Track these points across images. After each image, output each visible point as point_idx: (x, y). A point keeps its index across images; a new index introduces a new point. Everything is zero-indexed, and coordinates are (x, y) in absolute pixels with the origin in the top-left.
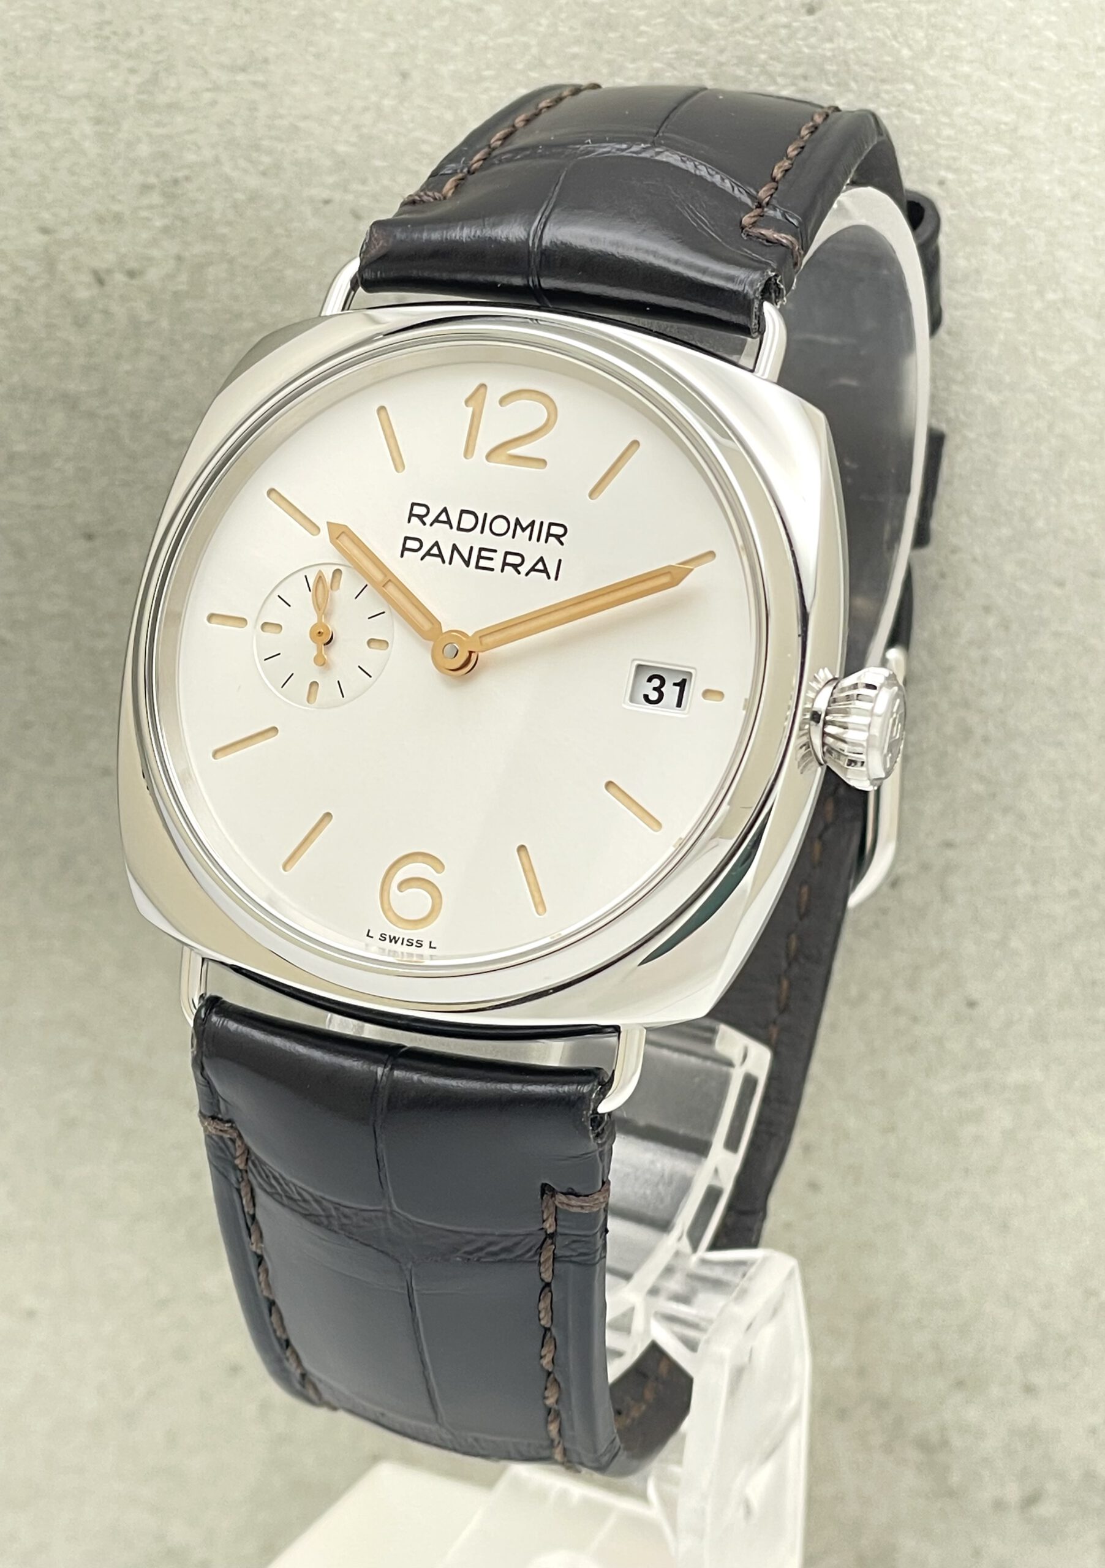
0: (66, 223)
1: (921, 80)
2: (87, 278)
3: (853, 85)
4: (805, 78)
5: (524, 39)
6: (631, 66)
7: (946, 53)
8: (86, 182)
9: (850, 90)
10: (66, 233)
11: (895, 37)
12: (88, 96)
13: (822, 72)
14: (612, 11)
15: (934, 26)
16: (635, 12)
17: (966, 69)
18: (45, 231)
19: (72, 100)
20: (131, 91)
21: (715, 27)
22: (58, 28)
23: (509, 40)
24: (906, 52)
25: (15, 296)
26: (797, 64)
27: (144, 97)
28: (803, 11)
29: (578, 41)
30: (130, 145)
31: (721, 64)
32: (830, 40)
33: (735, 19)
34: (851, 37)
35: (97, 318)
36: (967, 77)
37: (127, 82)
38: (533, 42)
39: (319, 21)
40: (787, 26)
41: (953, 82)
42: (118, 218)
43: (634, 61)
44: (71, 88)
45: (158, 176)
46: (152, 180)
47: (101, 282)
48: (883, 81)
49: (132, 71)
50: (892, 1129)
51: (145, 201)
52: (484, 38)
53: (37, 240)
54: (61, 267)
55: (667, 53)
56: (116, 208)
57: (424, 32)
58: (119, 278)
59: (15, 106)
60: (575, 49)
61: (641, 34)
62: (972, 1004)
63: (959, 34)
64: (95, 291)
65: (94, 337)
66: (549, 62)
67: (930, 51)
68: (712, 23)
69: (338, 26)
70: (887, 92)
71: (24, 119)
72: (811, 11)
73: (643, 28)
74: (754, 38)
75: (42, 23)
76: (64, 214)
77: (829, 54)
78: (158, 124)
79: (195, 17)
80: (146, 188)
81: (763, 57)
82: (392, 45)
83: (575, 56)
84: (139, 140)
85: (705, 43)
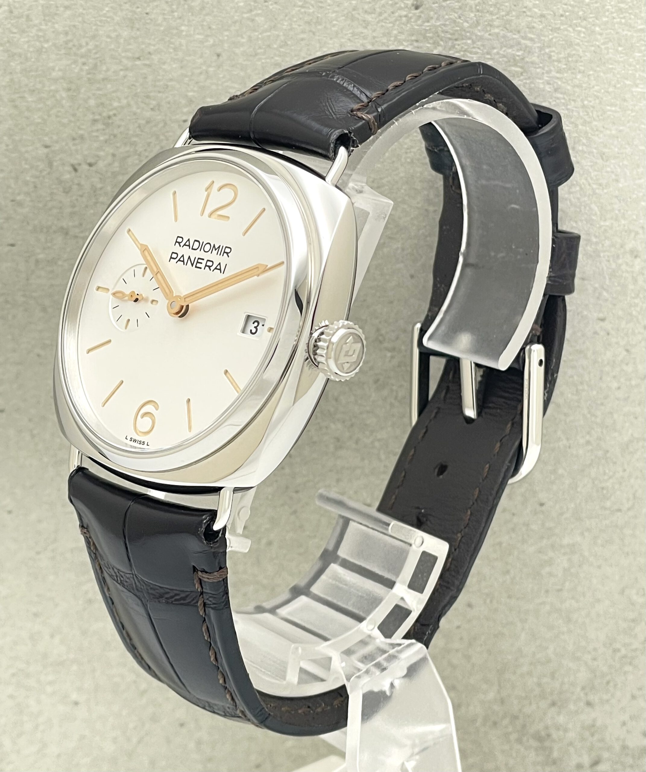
0: (57, 142)
1: (474, 37)
2: (69, 168)
3: (442, 43)
4: (417, 41)
5: (277, 33)
6: (331, 42)
7: (486, 23)
8: (65, 121)
9: (439, 45)
10: (57, 147)
11: (460, 17)
12: (63, 78)
13: (425, 37)
14: (319, 15)
15: (478, 11)
16: (330, 15)
17: (497, 30)
18: (46, 147)
19: (56, 80)
20: (84, 73)
21: (370, 19)
22: (46, 46)
23: (269, 34)
24: (466, 25)
25: (33, 180)
26: (413, 35)
27: (89, 76)
28: (413, 8)
29: (303, 32)
30: (86, 101)
31: (374, 37)
32: (428, 21)
33: (380, 14)
34: (438, 19)
35: (75, 187)
36: (497, 34)
37: (81, 70)
38: (281, 34)
39: (175, 31)
40: (406, 16)
41: (490, 37)
42: (82, 137)
43: (331, 39)
44: (54, 74)
45: (100, 114)
46: (97, 117)
47: (76, 170)
48: (456, 40)
49: (84, 64)
51: (95, 128)
52: (257, 34)
53: (43, 151)
54: (55, 164)
55: (347, 34)
56: (81, 132)
57: (226, 33)
58: (85, 167)
59: (27, 85)
60: (302, 36)
61: (334, 26)
63: (491, 13)
64: (73, 174)
65: (74, 198)
66: (289, 43)
67: (478, 23)
68: (369, 18)
69: (184, 33)
70: (459, 45)
71: (32, 91)
72: (417, 8)
73: (335, 22)
74: (390, 23)
75: (38, 44)
76: (55, 137)
77: (427, 28)
78: (99, 89)
79: (113, 35)
80: (95, 121)
81: (395, 32)
82: (211, 41)
83: (302, 39)
84: (89, 98)
85: (366, 28)
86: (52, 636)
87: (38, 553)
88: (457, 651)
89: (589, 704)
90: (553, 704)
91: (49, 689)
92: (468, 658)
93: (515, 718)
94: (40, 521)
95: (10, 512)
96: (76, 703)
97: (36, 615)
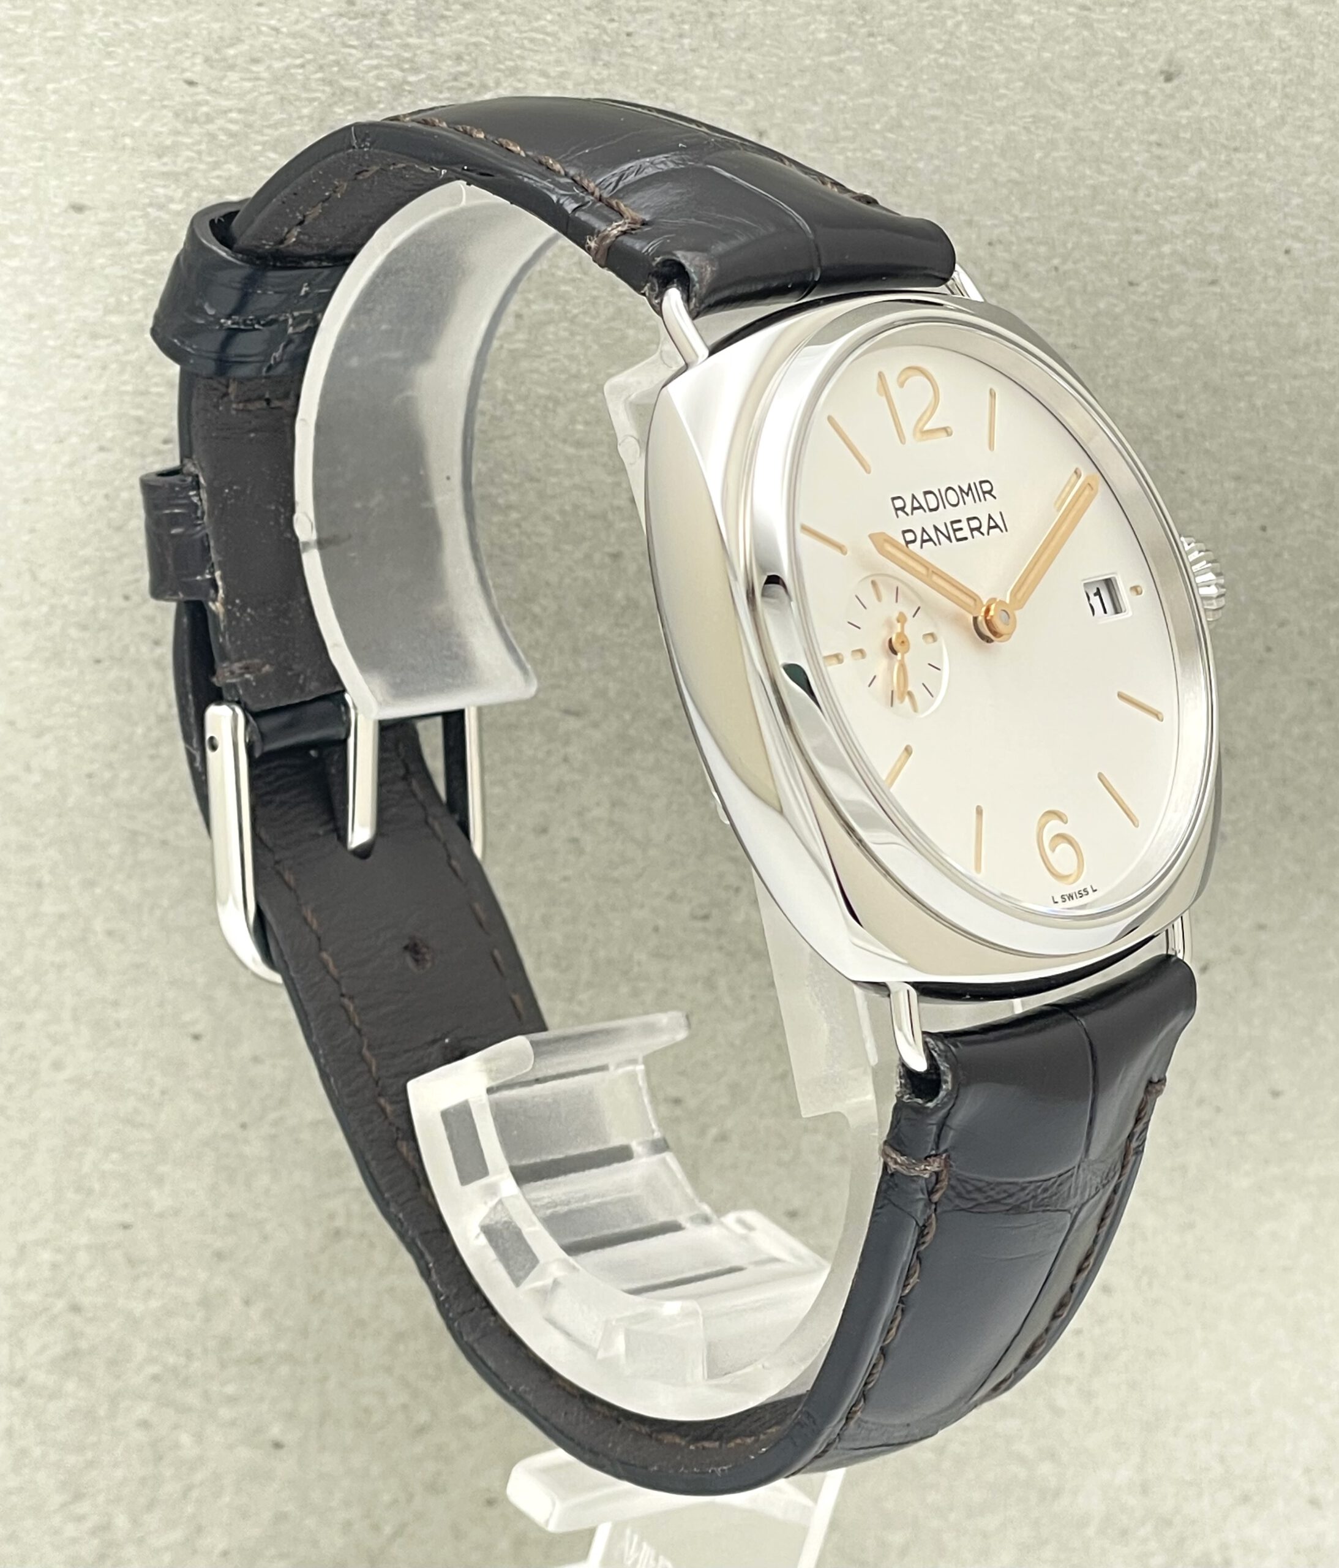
1: (1272, 149)
3: (1205, 153)
4: (1159, 145)
5: (884, 100)
6: (989, 129)
7: (1299, 123)
9: (1201, 156)
11: (1250, 106)
13: (1176, 138)
14: (974, 74)
15: (1286, 96)
16: (995, 75)
17: (1318, 139)
21: (1073, 92)
22: (412, 78)
23: (867, 100)
24: (1259, 122)
26: (1153, 131)
28: (1162, 78)
29: (938, 104)
31: (1076, 129)
32: (1187, 108)
33: (1095, 84)
34: (1205, 104)
36: (1318, 147)
38: (893, 103)
39: (680, 77)
40: (1146, 93)
41: (1304, 152)
43: (991, 123)
48: (1236, 150)
50: (1191, 1226)
52: (843, 98)
55: (1024, 117)
57: (783, 91)
60: (934, 112)
61: (1001, 97)
62: (1276, 1094)
63: (1312, 104)
66: (906, 123)
67: (1283, 121)
68: (1070, 88)
69: (698, 83)
70: (1240, 161)
72: (1169, 78)
73: (1002, 91)
74: (1111, 103)
75: (398, 74)
77: (1184, 121)
79: (554, 71)
81: (1119, 122)
82: (751, 104)
83: (934, 119)
85: (1063, 108)
86: (247, 1303)
87: (244, 1126)
88: (1069, 1380)
89: (1314, 1502)
90: (1246, 1499)
91: (225, 1413)
92: (1088, 1395)
93: (1167, 1522)
94: (256, 1060)
95: (196, 1037)
96: (278, 1445)
97: (219, 1256)
